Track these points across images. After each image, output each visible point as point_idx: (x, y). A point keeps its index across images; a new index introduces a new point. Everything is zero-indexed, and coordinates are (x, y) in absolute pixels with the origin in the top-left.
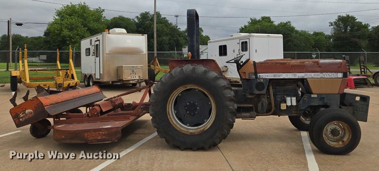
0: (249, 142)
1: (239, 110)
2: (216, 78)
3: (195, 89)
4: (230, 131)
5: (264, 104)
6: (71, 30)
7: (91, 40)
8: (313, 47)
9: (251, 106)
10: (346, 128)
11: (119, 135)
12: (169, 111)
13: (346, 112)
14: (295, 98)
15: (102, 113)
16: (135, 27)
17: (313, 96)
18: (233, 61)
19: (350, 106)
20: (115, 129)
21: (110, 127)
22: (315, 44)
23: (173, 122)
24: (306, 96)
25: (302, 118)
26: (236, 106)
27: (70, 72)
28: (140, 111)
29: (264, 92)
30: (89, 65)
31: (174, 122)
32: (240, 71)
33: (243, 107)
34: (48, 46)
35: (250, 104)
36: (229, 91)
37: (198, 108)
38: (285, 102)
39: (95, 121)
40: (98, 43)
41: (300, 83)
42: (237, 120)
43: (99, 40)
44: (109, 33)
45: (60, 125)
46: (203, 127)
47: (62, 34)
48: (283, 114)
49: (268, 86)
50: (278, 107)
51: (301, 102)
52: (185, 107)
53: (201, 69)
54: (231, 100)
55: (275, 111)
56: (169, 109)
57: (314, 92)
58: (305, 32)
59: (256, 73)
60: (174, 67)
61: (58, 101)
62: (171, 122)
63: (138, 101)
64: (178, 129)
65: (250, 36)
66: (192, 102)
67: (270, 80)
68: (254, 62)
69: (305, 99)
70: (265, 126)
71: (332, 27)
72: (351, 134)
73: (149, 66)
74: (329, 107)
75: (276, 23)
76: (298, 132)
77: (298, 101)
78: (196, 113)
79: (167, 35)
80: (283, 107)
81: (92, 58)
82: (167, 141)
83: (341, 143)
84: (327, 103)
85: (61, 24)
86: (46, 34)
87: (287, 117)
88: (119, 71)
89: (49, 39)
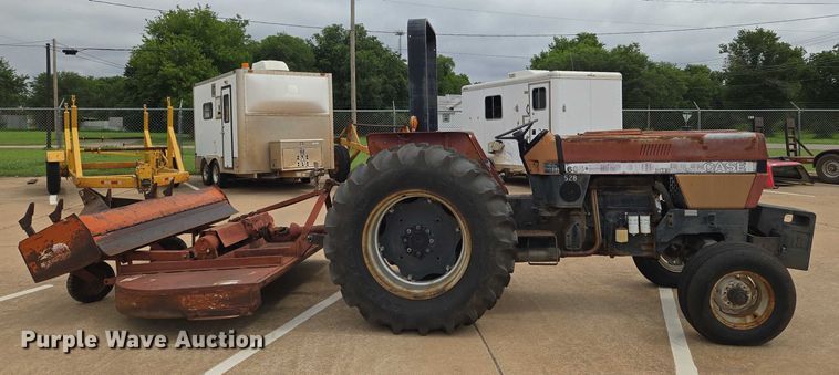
0: (544, 314)
1: (523, 243)
2: (473, 176)
3: (425, 199)
4: (502, 291)
5: (579, 231)
6: (180, 63)
7: (213, 87)
8: (685, 97)
9: (550, 234)
10: (763, 288)
11: (256, 302)
12: (366, 247)
13: (762, 250)
14: (648, 218)
15: (222, 249)
16: (312, 58)
17: (688, 213)
18: (511, 135)
19: (772, 234)
20: (248, 288)
21: (235, 282)
22: (691, 90)
23: (376, 272)
24: (672, 213)
25: (664, 260)
26: (515, 236)
27: (170, 154)
28: (305, 244)
29: (579, 203)
30: (211, 139)
31: (379, 270)
32: (525, 157)
33: (532, 239)
34: (134, 97)
35: (546, 230)
36: (502, 203)
37: (432, 241)
38: (626, 226)
39: (204, 268)
40: (227, 91)
41: (659, 185)
42: (518, 265)
43: (230, 86)
44: (250, 71)
45: (130, 275)
46: (443, 281)
47: (160, 72)
48: (621, 252)
49: (589, 191)
50: (610, 238)
51: (661, 227)
52: (403, 238)
53: (438, 153)
54: (505, 224)
55: (602, 245)
56: (366, 242)
57: (690, 205)
58: (669, 66)
59: (561, 163)
60: (380, 150)
61: (126, 225)
62: (372, 272)
63: (302, 224)
64: (387, 288)
65: (551, 76)
66: (418, 227)
67: (593, 177)
68: (558, 138)
69: (671, 220)
70: (582, 275)
71: (726, 55)
72: (773, 299)
73: (337, 141)
74: (723, 239)
75: (608, 48)
76: (653, 290)
77: (654, 224)
78: (428, 251)
79: (379, 72)
80: (621, 236)
81: (216, 123)
82: (364, 314)
83: (749, 319)
84: (719, 228)
85: (159, 51)
86: (129, 71)
87: (629, 260)
88: (272, 150)
89: (134, 82)
